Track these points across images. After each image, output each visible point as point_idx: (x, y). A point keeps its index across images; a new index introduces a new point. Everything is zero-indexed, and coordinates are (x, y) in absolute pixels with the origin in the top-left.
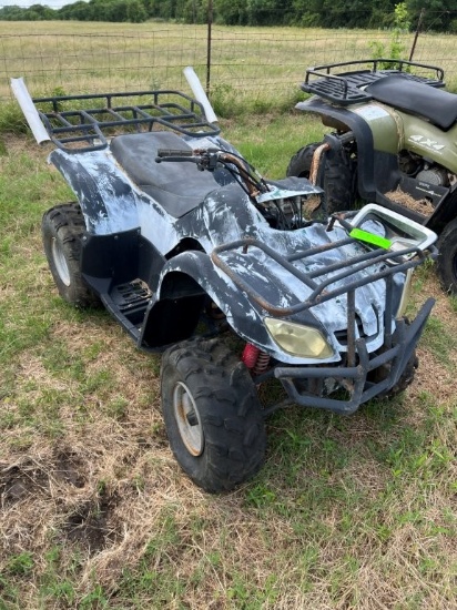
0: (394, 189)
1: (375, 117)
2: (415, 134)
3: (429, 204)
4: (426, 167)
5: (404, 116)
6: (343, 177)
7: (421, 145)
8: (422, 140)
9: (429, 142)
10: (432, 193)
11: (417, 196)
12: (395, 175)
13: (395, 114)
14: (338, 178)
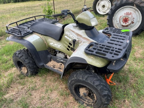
0: (51, 61)
1: (34, 40)
2: (51, 42)
3: (63, 64)
4: (58, 52)
5: (45, 37)
6: (31, 62)
7: (54, 46)
8: (53, 44)
9: (56, 45)
10: (62, 61)
11: (58, 62)
12: (49, 56)
13: (42, 36)
14: (29, 63)
